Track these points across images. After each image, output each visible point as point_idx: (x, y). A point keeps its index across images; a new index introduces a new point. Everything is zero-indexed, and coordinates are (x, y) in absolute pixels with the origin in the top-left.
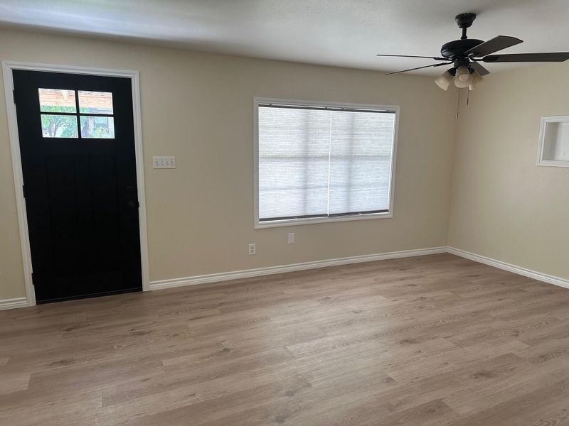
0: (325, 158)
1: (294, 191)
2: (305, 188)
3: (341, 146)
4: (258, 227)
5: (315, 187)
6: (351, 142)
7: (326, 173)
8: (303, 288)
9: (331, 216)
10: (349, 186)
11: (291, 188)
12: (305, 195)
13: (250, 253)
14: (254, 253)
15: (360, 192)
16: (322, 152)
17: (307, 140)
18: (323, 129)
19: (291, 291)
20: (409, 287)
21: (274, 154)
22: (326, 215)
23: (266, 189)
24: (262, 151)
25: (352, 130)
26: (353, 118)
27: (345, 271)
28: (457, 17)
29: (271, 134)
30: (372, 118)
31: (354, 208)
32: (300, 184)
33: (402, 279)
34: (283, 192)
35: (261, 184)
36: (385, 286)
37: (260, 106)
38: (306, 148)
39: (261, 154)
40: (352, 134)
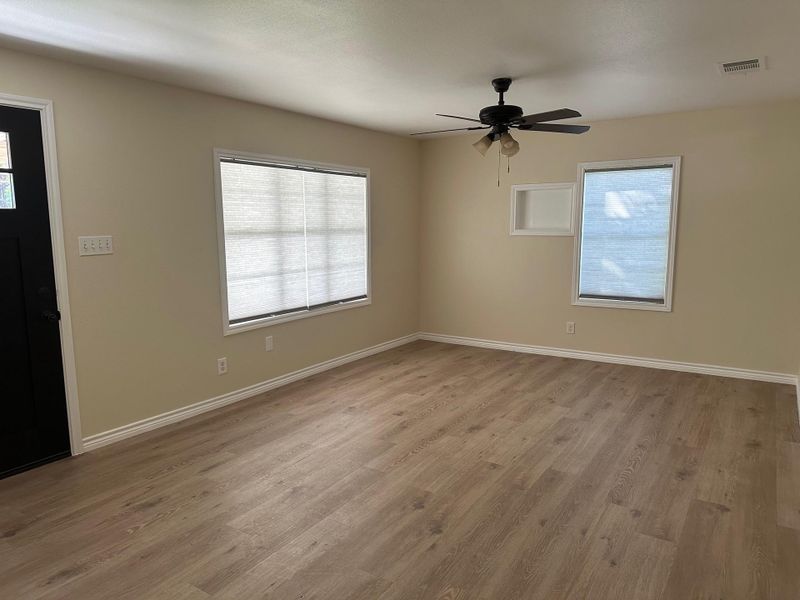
0: (300, 232)
1: (268, 278)
2: (281, 273)
3: (316, 218)
4: (228, 333)
5: (292, 272)
6: (327, 211)
7: (303, 253)
8: (310, 404)
9: (312, 308)
10: (328, 267)
11: (265, 275)
12: (282, 283)
13: (221, 372)
14: (225, 371)
15: (339, 275)
16: (296, 224)
17: (279, 209)
18: (295, 194)
19: (299, 410)
20: (421, 380)
21: (243, 227)
22: (305, 308)
23: (235, 278)
24: (229, 224)
25: (326, 195)
26: (326, 180)
27: (337, 377)
28: (494, 81)
29: (235, 200)
30: (345, 182)
31: (336, 296)
32: (275, 269)
33: (407, 373)
34: (256, 280)
35: (230, 272)
36: (398, 383)
37: (222, 160)
38: (280, 219)
39: (226, 228)
40: (327, 202)
